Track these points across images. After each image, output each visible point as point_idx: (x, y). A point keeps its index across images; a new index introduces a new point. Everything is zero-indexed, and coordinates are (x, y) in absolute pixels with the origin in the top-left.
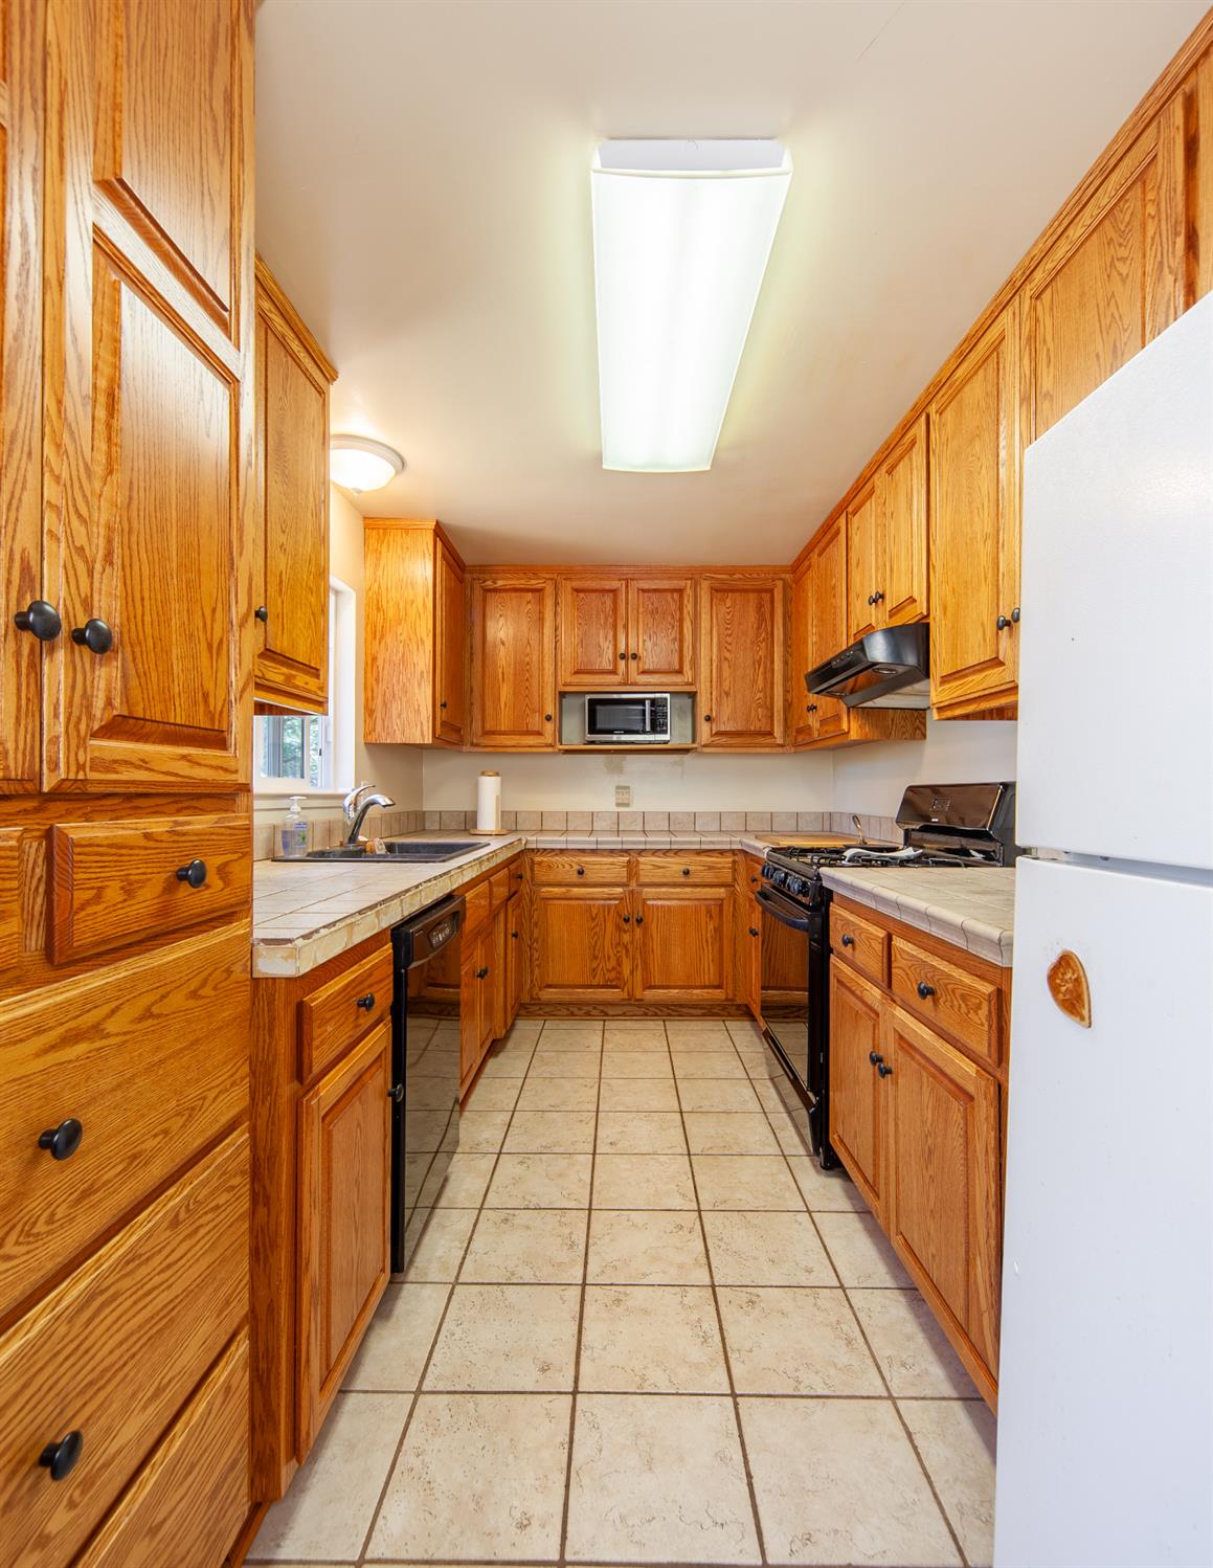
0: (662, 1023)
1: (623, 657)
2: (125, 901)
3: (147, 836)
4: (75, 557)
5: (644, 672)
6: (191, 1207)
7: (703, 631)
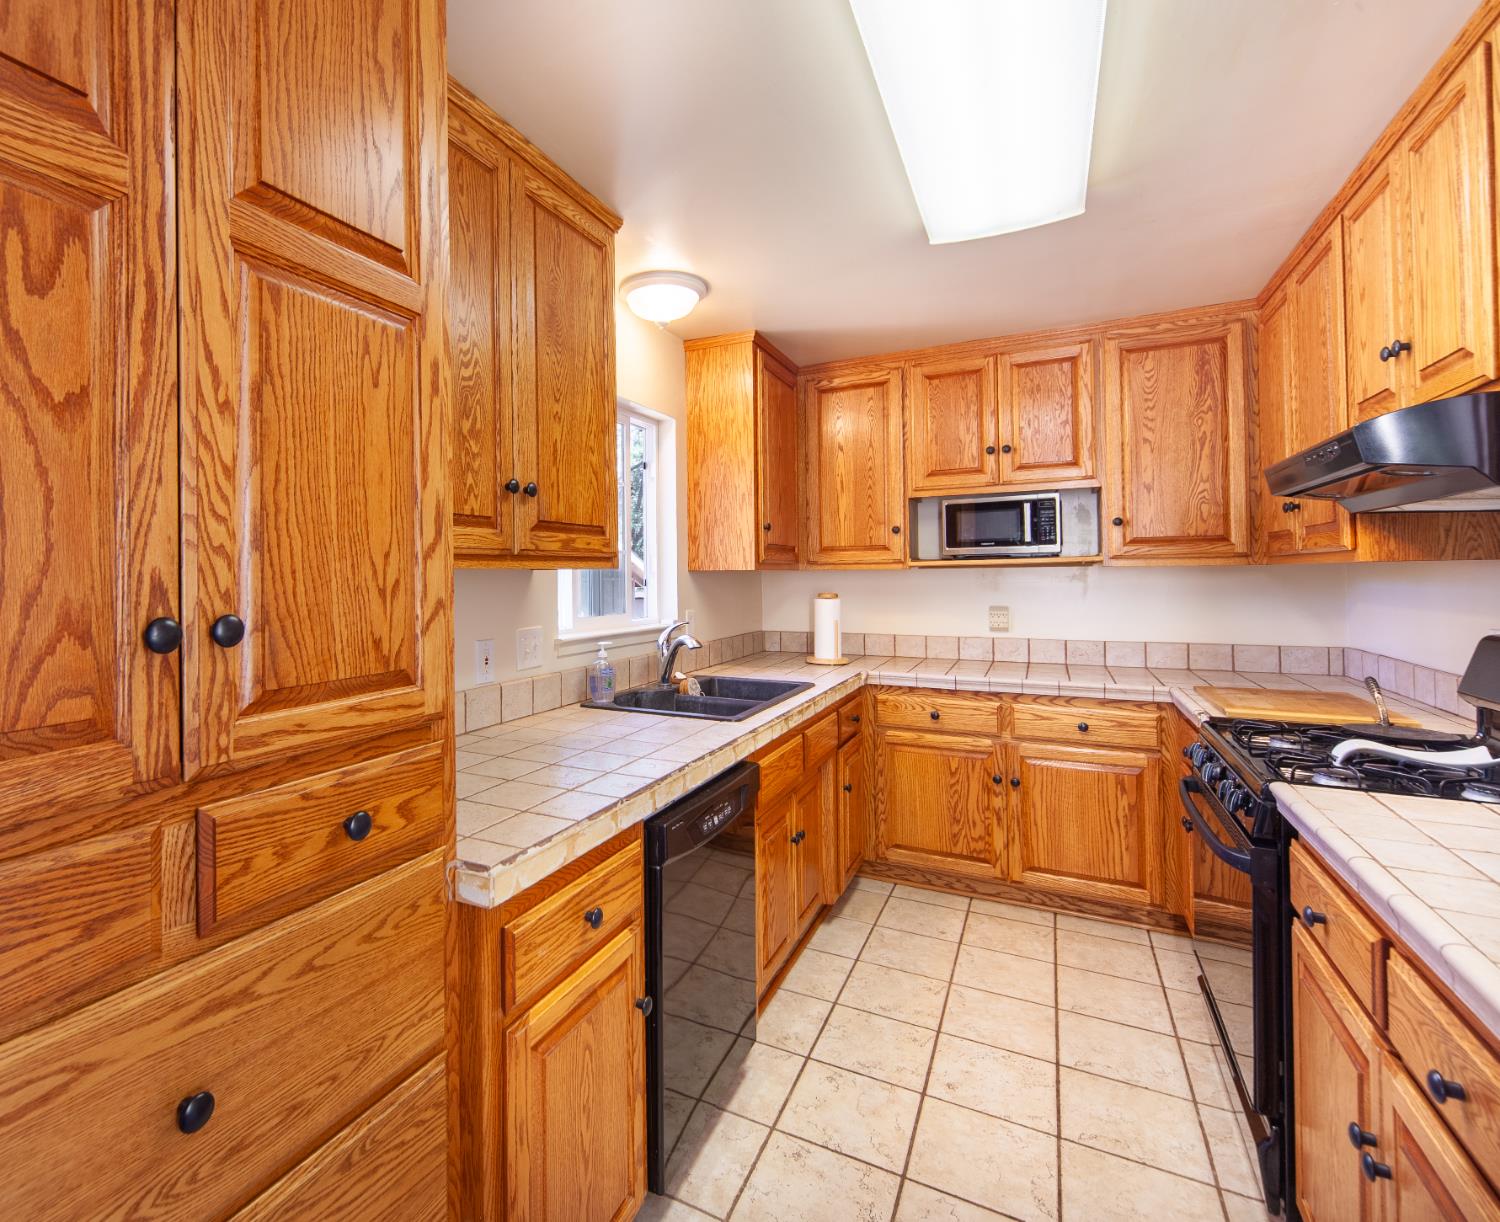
0: (1052, 916)
1: (991, 451)
2: (278, 864)
3: (305, 797)
4: (213, 557)
5: (1021, 467)
6: (368, 1147)
7: (1109, 407)
